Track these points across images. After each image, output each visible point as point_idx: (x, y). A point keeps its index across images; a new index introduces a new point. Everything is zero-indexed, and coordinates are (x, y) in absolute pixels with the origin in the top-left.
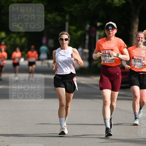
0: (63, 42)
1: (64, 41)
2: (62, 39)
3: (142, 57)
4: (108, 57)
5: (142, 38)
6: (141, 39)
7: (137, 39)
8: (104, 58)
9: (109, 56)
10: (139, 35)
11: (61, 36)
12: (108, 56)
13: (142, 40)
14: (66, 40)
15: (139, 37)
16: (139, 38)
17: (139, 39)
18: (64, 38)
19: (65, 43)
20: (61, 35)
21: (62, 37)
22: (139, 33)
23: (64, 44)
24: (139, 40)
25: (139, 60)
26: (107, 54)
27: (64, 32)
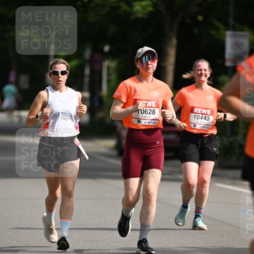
0: (59, 78)
1: (60, 75)
2: (56, 73)
4: (149, 114)
5: (205, 70)
6: (203, 72)
7: (198, 74)
8: (141, 115)
9: (151, 113)
11: (53, 66)
12: (149, 112)
13: (205, 74)
14: (63, 73)
16: (201, 70)
17: (199, 72)
18: (60, 71)
19: (61, 79)
20: (52, 64)
21: (56, 68)
23: (61, 81)
24: (201, 74)
26: (148, 109)
27: (57, 59)
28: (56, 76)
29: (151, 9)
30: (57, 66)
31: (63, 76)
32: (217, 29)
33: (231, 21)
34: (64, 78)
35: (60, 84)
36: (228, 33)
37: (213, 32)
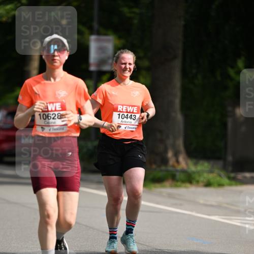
3: (134, 106)
5: (130, 64)
6: (128, 66)
7: (121, 67)
9: (56, 117)
10: (123, 58)
13: (130, 68)
15: (123, 62)
16: (125, 64)
17: (123, 66)
22: (122, 53)
24: (125, 69)
25: (130, 112)
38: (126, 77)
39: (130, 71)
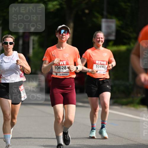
0: (8, 46)
1: (9, 45)
2: (7, 43)
3: (104, 61)
5: (102, 38)
6: (101, 39)
7: (97, 40)
10: (98, 35)
11: (5, 39)
13: (102, 41)
14: (11, 43)
15: (98, 37)
16: (99, 38)
17: (98, 39)
18: (9, 42)
19: (9, 47)
22: (97, 33)
23: (9, 48)
24: (100, 41)
25: (102, 64)
27: (7, 35)
28: (6, 45)
29: (58, 7)
30: (7, 39)
31: (11, 46)
32: (97, 18)
33: (105, 13)
34: (11, 47)
35: (8, 50)
36: (104, 20)
37: (95, 20)
38: (100, 45)
39: (102, 42)
